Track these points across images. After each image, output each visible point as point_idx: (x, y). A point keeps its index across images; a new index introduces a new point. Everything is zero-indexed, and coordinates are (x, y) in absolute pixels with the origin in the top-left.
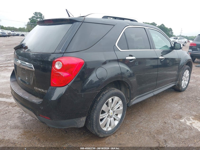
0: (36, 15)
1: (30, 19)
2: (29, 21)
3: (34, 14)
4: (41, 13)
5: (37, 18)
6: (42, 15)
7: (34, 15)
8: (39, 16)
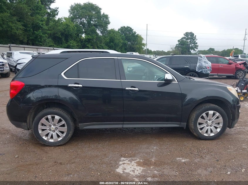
0: (186, 36)
1: (179, 41)
2: (178, 43)
3: (184, 34)
4: (193, 33)
5: (187, 39)
6: (194, 35)
7: (184, 36)
8: (190, 36)
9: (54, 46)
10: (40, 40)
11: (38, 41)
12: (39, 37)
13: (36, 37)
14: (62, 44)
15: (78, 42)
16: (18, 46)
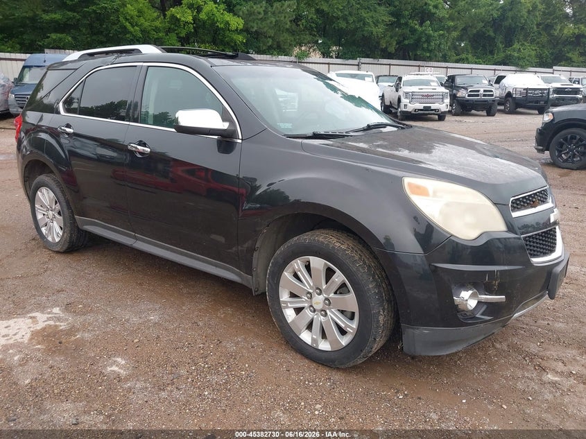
9: (467, 59)
10: (425, 45)
11: (423, 49)
12: (424, 39)
13: (419, 40)
14: (493, 54)
15: (543, 46)
16: (376, 61)
